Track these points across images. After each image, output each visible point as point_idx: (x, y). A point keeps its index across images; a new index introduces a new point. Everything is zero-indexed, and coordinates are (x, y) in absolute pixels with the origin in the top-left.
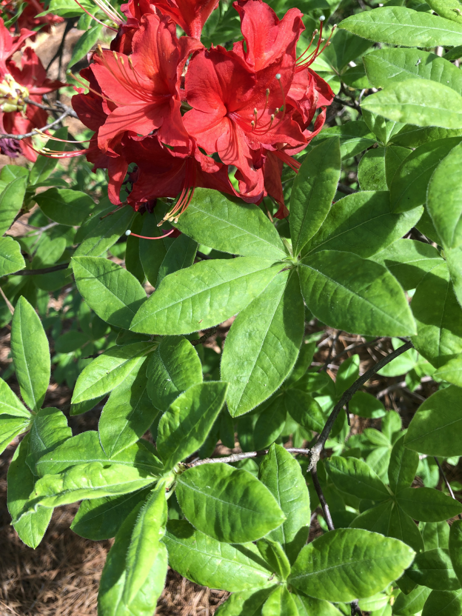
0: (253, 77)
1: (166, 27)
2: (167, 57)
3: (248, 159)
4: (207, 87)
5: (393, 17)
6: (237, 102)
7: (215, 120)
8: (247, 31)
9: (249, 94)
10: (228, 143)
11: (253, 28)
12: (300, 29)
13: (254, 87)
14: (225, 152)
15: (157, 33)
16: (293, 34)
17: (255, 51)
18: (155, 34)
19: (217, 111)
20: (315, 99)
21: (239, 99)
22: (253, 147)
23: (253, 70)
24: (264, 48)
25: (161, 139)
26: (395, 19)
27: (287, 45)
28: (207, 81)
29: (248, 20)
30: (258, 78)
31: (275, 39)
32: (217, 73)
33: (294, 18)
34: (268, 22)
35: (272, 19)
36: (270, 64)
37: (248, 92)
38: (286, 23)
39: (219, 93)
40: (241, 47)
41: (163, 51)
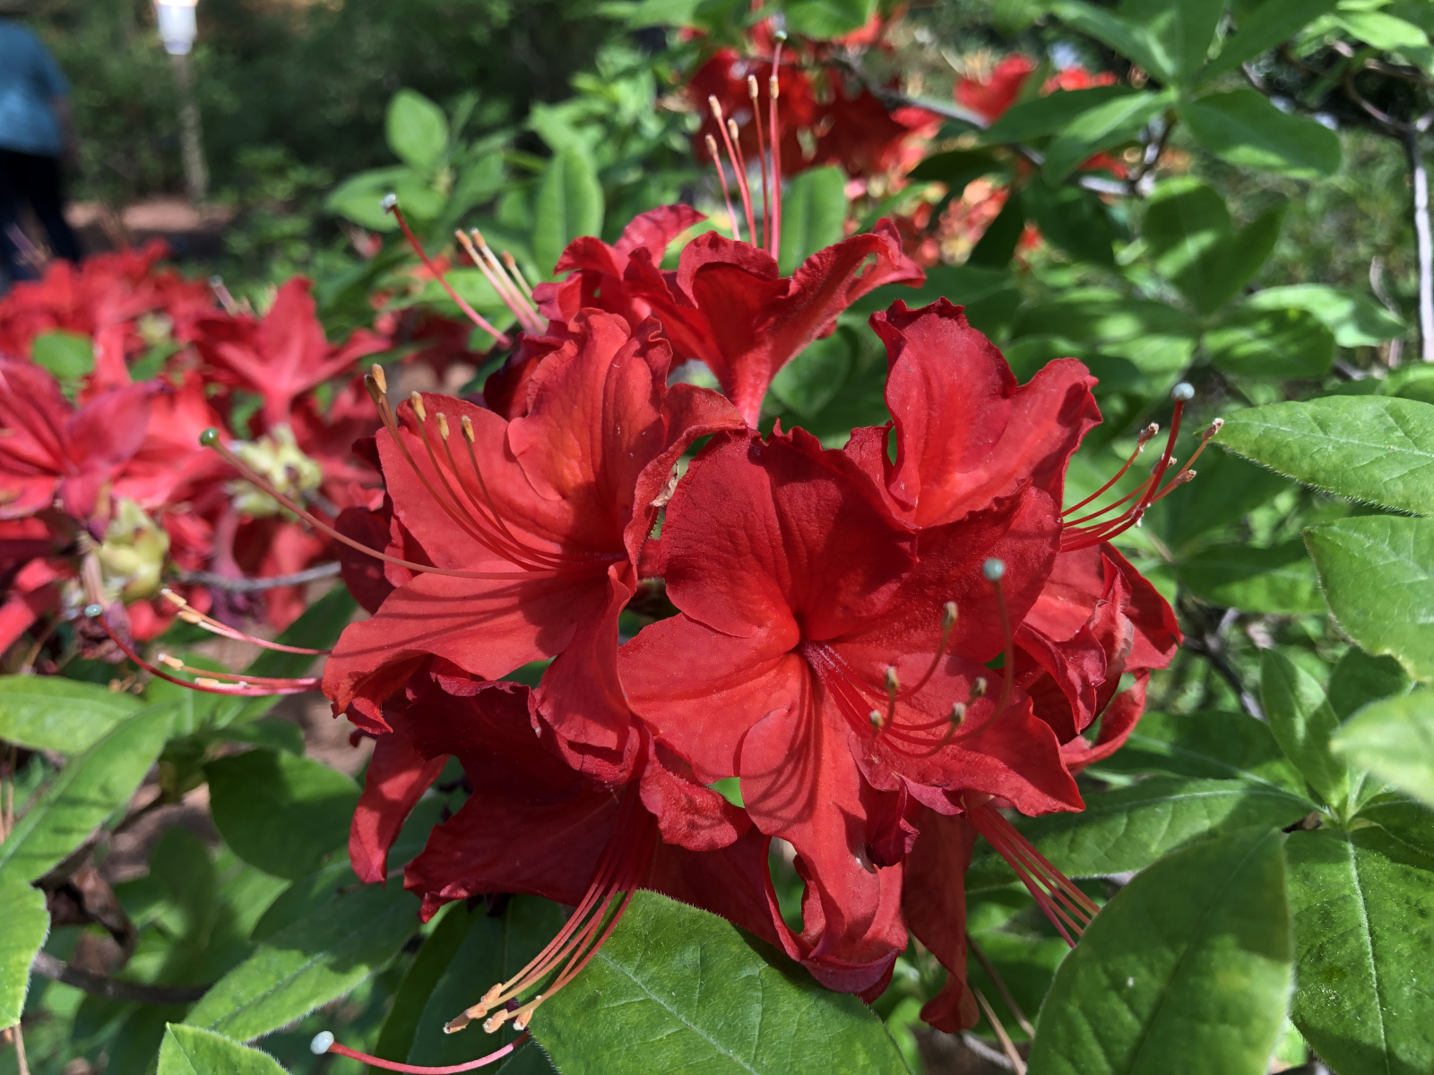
0: (906, 545)
1: (642, 353)
2: (628, 439)
3: (849, 819)
4: (738, 554)
5: (1390, 429)
6: (839, 613)
7: (751, 663)
8: (904, 400)
9: (883, 597)
10: (784, 749)
11: (929, 396)
12: (1085, 421)
13: (905, 576)
14: (768, 781)
15: (611, 366)
16: (1058, 432)
17: (923, 465)
18: (604, 369)
19: (762, 633)
20: (1120, 646)
21: (846, 608)
22: (874, 775)
23: (908, 521)
24: (956, 457)
25: (543, 700)
26: (1400, 433)
27: (1037, 460)
28: (741, 533)
29: (914, 370)
30: (924, 550)
31: (999, 437)
32: (781, 515)
33: (1068, 385)
34: (980, 386)
35: (995, 378)
36: (970, 513)
37: (884, 589)
38: (1040, 396)
39: (778, 579)
40: (878, 445)
41: (618, 420)
